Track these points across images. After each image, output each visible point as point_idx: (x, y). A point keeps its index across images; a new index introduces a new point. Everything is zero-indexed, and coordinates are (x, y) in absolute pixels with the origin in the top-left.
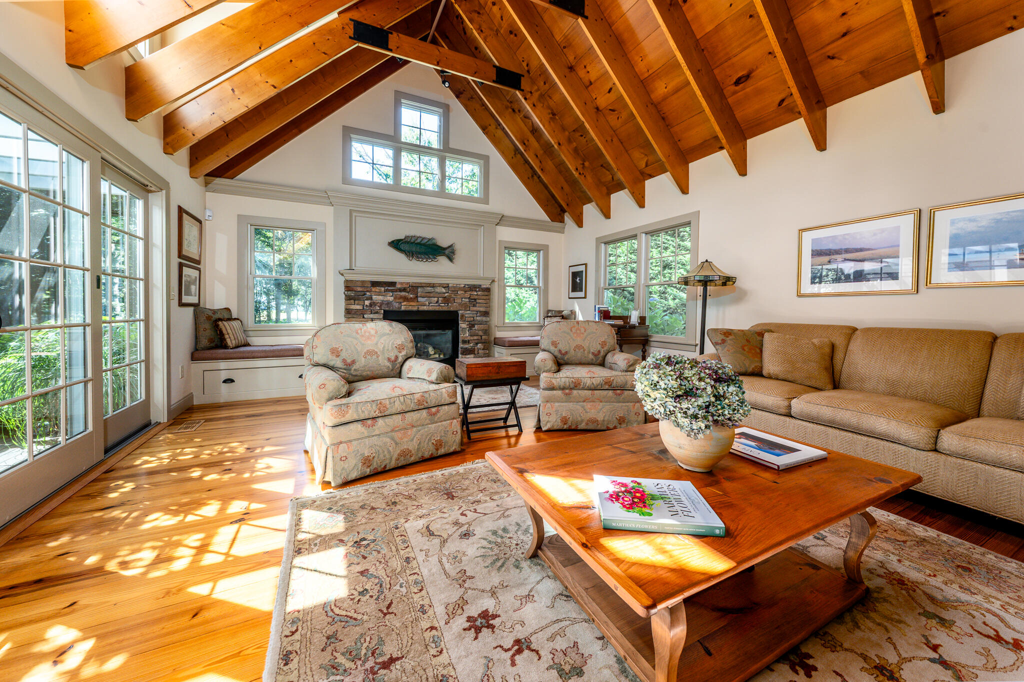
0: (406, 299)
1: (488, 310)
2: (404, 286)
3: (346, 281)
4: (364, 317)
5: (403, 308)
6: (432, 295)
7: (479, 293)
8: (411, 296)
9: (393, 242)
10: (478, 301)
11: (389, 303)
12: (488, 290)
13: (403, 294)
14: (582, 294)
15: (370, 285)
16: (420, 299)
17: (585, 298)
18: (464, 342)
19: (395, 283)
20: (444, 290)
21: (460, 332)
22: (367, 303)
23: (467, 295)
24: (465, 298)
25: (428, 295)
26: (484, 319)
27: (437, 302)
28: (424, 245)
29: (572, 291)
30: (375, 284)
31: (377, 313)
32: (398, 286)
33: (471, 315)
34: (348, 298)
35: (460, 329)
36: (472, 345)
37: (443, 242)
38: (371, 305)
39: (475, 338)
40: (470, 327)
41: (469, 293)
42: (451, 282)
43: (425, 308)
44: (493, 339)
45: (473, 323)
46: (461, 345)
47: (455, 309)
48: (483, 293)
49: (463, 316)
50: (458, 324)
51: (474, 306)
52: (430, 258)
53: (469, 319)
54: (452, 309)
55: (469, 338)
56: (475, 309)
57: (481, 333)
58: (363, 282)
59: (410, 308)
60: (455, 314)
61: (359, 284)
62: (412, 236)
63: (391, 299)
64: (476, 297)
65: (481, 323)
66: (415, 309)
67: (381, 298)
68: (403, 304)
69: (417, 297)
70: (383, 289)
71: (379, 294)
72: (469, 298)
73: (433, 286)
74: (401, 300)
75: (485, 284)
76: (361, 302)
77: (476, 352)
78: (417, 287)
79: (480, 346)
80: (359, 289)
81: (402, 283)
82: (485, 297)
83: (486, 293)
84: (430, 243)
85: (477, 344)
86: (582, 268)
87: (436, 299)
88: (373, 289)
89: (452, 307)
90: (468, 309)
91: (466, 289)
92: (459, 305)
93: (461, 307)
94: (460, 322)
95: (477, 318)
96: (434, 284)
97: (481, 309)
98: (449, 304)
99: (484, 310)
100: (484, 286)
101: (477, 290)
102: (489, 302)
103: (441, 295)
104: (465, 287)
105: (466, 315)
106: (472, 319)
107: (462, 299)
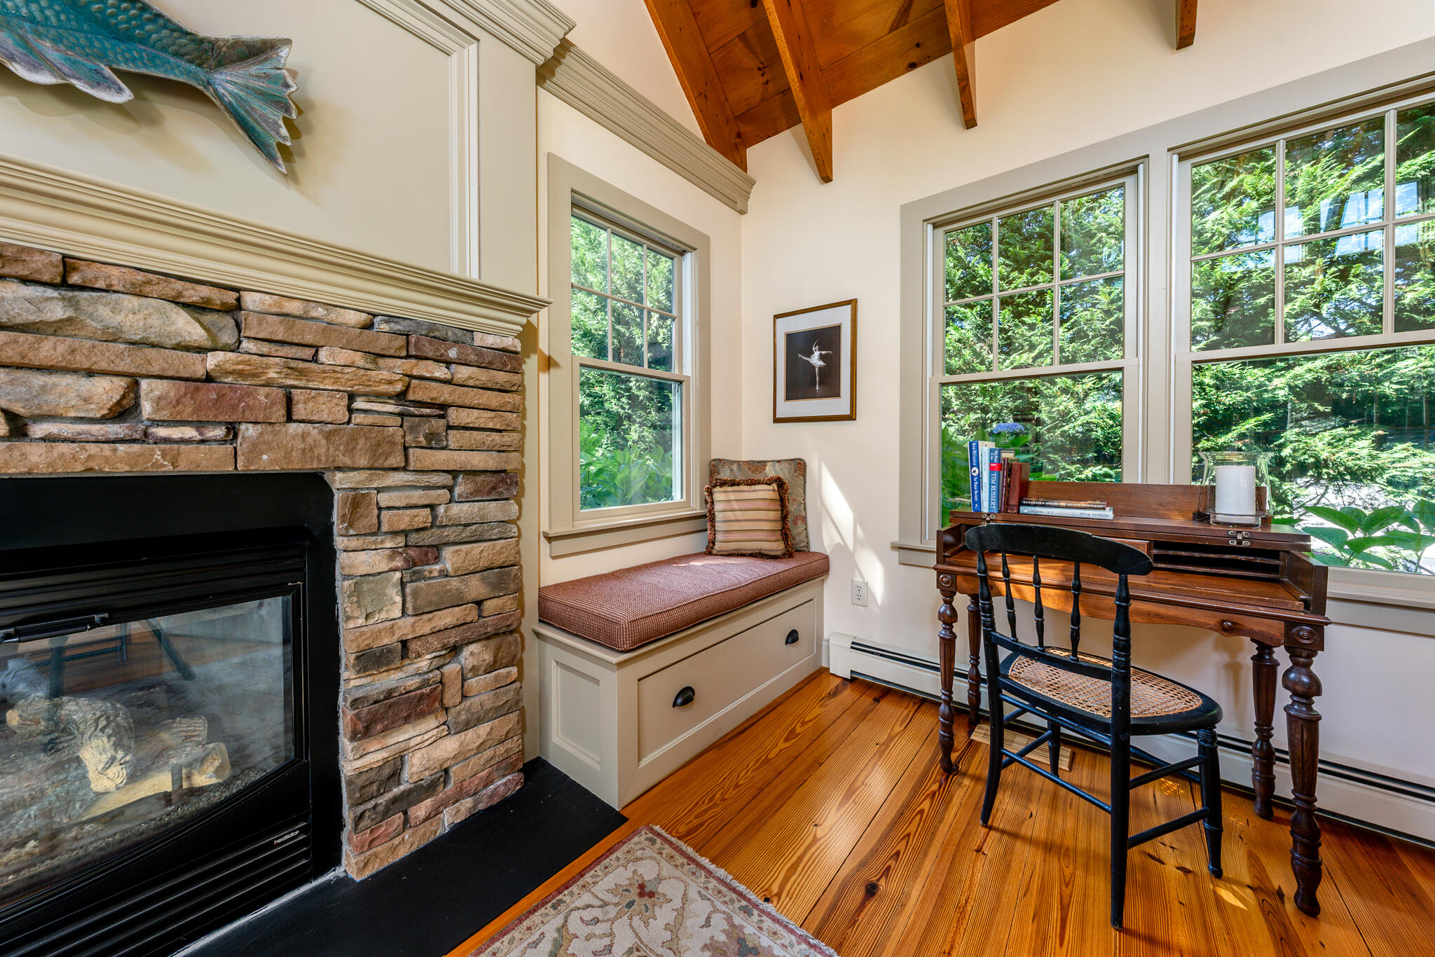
1: (510, 462)
6: (49, 349)
7: (463, 373)
10: (455, 416)
12: (510, 360)
14: (840, 405)
17: (851, 417)
18: (372, 660)
20: (188, 327)
21: (344, 605)
23: (391, 373)
24: (380, 397)
26: (493, 510)
27: (124, 411)
29: (790, 396)
33: (417, 497)
35: (343, 587)
36: (423, 664)
39: (447, 618)
40: (411, 563)
41: (401, 366)
42: (262, 280)
44: (531, 598)
45: (428, 538)
46: (351, 682)
47: (310, 466)
48: (483, 376)
49: (357, 501)
50: (328, 555)
51: (434, 442)
53: (405, 520)
54: (267, 462)
55: (406, 627)
56: (439, 458)
57: (475, 588)
64: (444, 394)
65: (475, 534)
72: (401, 397)
73: (64, 277)
75: (496, 327)
77: (451, 696)
79: (473, 655)
82: (494, 399)
83: (501, 377)
85: (455, 650)
86: (841, 317)
87: (106, 391)
89: (272, 449)
90: (396, 460)
91: (382, 343)
92: (328, 436)
93: (350, 450)
94: (340, 542)
95: (456, 509)
96: (68, 264)
97: (479, 461)
98: (249, 431)
99: (492, 465)
100: (491, 341)
101: (453, 353)
102: (517, 425)
103: (158, 360)
104: (369, 326)
105: (384, 499)
106: (423, 516)
107: (352, 397)
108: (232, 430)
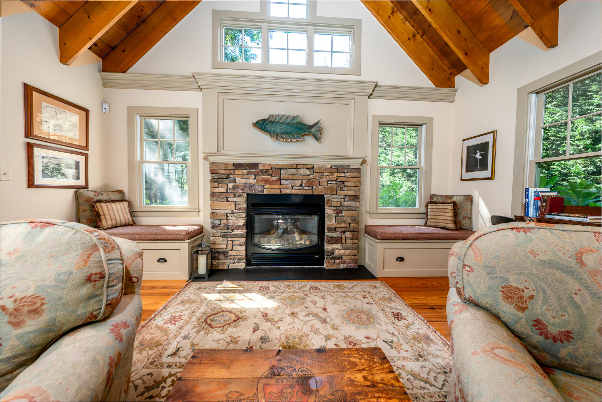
0: (268, 182)
1: (357, 193)
2: (267, 168)
3: (212, 164)
4: (227, 201)
5: (265, 192)
6: (295, 177)
7: (347, 175)
8: (274, 178)
9: (258, 122)
10: (346, 184)
11: (251, 186)
12: (358, 171)
13: (266, 176)
14: (487, 174)
15: (232, 168)
16: (283, 182)
17: (491, 178)
18: (330, 230)
19: (258, 164)
20: (308, 172)
21: (326, 219)
22: (230, 186)
23: (334, 177)
24: (332, 181)
25: (292, 178)
26: (353, 204)
27: (301, 185)
28: (288, 124)
29: (468, 171)
30: (237, 166)
31: (240, 196)
32: (261, 168)
33: (338, 200)
34: (213, 181)
35: (326, 215)
36: (338, 233)
37: (310, 120)
38: (234, 188)
39: (343, 225)
40: (337, 213)
41: (336, 174)
42: (317, 163)
43: (288, 192)
44: (363, 227)
45: (340, 208)
46: (327, 233)
47: (320, 193)
48: (352, 175)
49: (329, 200)
50: (324, 210)
51: (342, 189)
52: (294, 138)
53: (336, 204)
54: (316, 193)
55: (335, 225)
56: (342, 192)
57: (349, 220)
58: (226, 164)
59: (272, 192)
60: (321, 197)
61: (222, 166)
62: (276, 115)
63: (253, 181)
64: (344, 179)
65: (349, 209)
66: (277, 192)
67: (243, 181)
68: (266, 187)
69: (280, 180)
70: (245, 171)
71: (242, 176)
72: (336, 180)
73: (297, 167)
74: (263, 183)
75: (355, 164)
76: (225, 185)
77: (343, 241)
78: (281, 169)
79: (348, 234)
80: (223, 172)
81: (264, 165)
82: (354, 180)
83: (356, 175)
84: (295, 121)
85: (345, 232)
86: (489, 138)
87: (300, 182)
88: (237, 172)
89: (317, 190)
90: (335, 193)
91: (333, 170)
92: (324, 188)
93: (328, 191)
94: (326, 207)
95: (345, 203)
96: (297, 165)
97: (350, 193)
98: (314, 187)
99: (353, 194)
100: (354, 167)
101: (346, 171)
102: (359, 185)
103: (305, 178)
104: (331, 168)
105: (333, 200)
106: (339, 204)
107: (328, 181)
108: (312, 187)
